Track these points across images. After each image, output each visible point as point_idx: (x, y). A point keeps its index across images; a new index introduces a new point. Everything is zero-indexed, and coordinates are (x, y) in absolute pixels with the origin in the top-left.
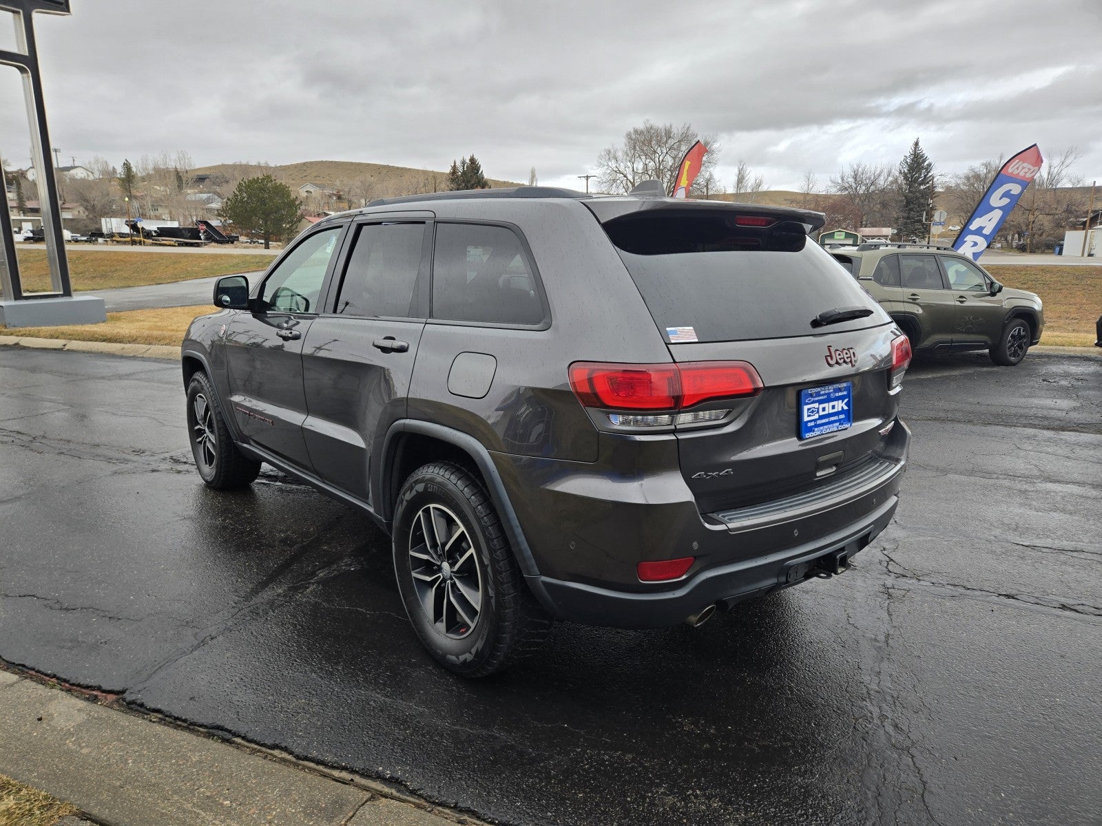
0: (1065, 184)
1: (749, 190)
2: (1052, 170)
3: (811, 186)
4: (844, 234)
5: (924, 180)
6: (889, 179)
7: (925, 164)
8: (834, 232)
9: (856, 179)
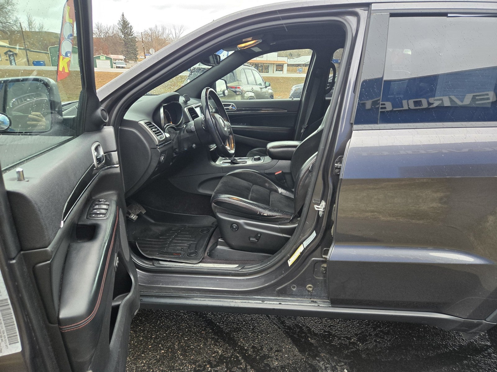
1: (37, 30)
2: (176, 34)
4: (105, 57)
5: (130, 34)
6: (114, 31)
7: (129, 26)
8: (100, 56)
9: (98, 30)
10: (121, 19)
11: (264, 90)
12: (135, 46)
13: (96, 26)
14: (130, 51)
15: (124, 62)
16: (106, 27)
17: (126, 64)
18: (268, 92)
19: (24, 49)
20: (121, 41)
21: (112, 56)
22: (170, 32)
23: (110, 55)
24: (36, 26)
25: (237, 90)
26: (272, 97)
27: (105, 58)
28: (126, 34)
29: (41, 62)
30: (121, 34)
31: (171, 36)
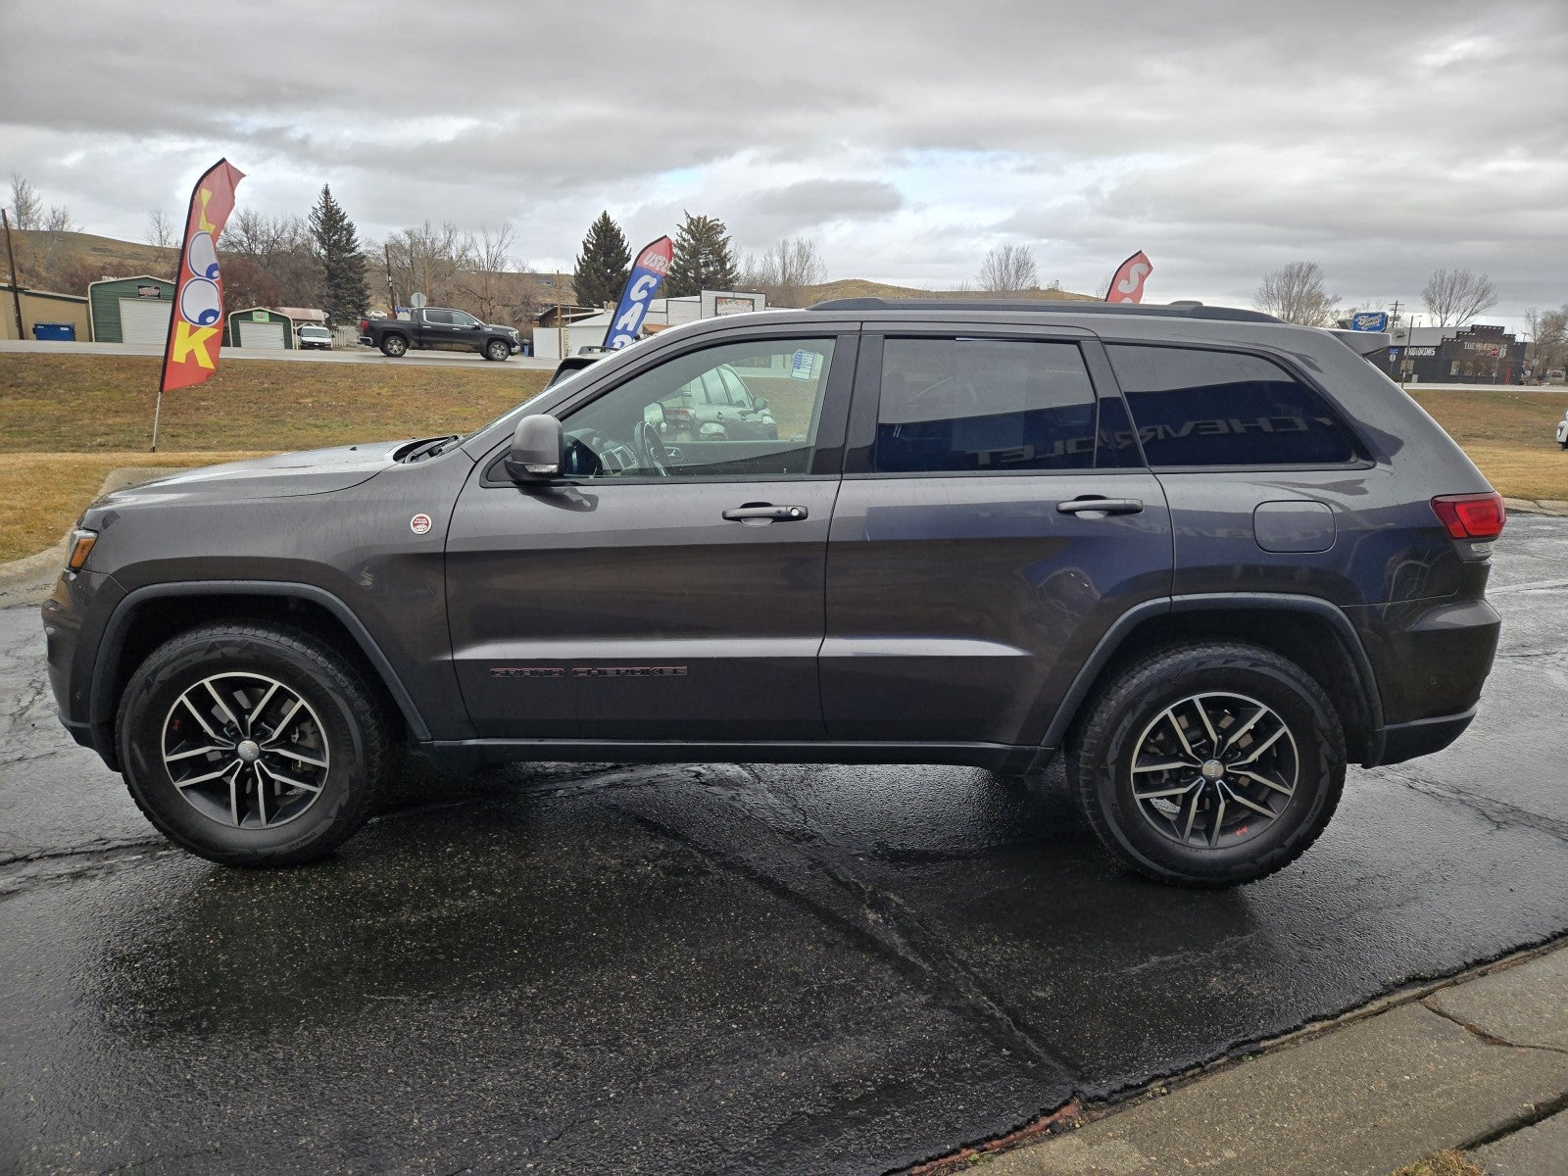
0: (510, 268)
1: (43, 228)
2: (490, 249)
3: (164, 233)
4: (267, 314)
5: (349, 245)
6: (297, 238)
7: (345, 223)
8: (251, 312)
9: (247, 233)
10: (321, 202)
11: (751, 418)
12: (360, 280)
13: (240, 223)
14: (344, 298)
15: (326, 329)
16: (272, 224)
17: (333, 336)
18: (761, 423)
19: (9, 289)
20: (317, 267)
21: (288, 312)
22: (469, 240)
23: (281, 308)
24: (43, 218)
25: (681, 417)
26: (773, 434)
27: (266, 319)
28: (333, 247)
29: (62, 329)
30: (316, 246)
31: (471, 254)
